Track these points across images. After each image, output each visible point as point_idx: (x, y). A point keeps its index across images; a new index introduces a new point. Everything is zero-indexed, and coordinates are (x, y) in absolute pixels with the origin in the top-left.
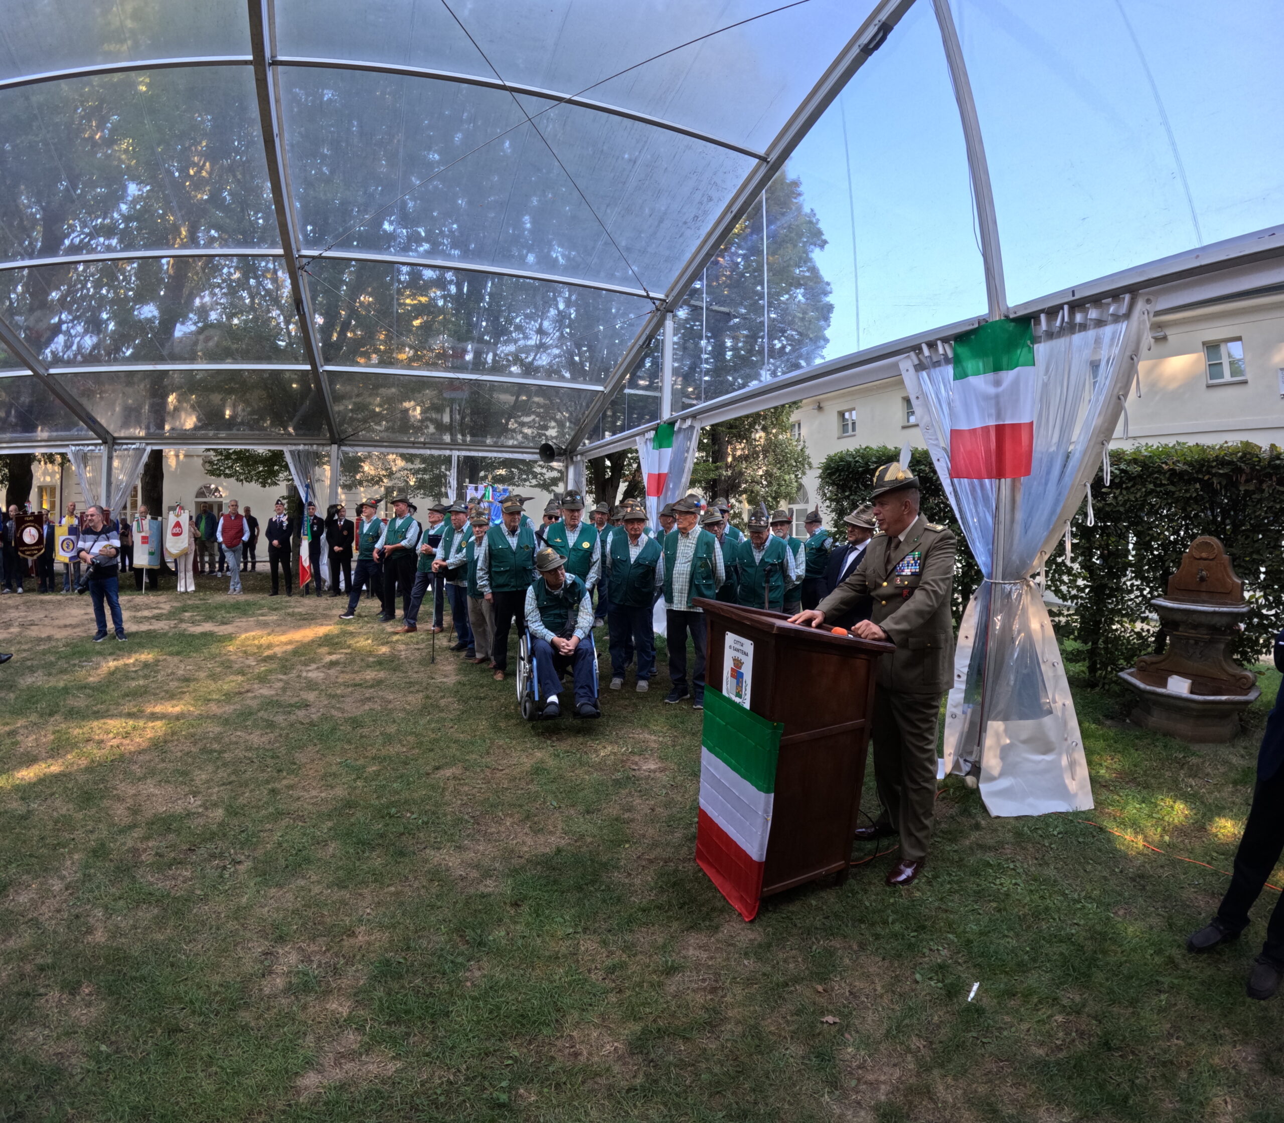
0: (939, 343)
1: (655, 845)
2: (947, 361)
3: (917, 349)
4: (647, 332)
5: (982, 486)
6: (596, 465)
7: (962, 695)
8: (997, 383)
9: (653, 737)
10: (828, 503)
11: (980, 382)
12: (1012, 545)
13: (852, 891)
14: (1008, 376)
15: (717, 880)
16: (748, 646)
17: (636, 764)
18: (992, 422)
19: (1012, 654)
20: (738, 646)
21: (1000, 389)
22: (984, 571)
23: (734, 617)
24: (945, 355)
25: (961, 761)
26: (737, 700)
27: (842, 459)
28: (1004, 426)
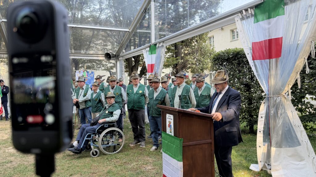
0: (249, 9)
2: (252, 16)
3: (241, 12)
4: (144, 6)
7: (262, 138)
8: (269, 23)
9: (151, 159)
11: (264, 24)
14: (273, 20)
16: (172, 117)
17: (144, 167)
18: (267, 38)
21: (270, 25)
24: (251, 13)
25: (266, 165)
28: (271, 39)
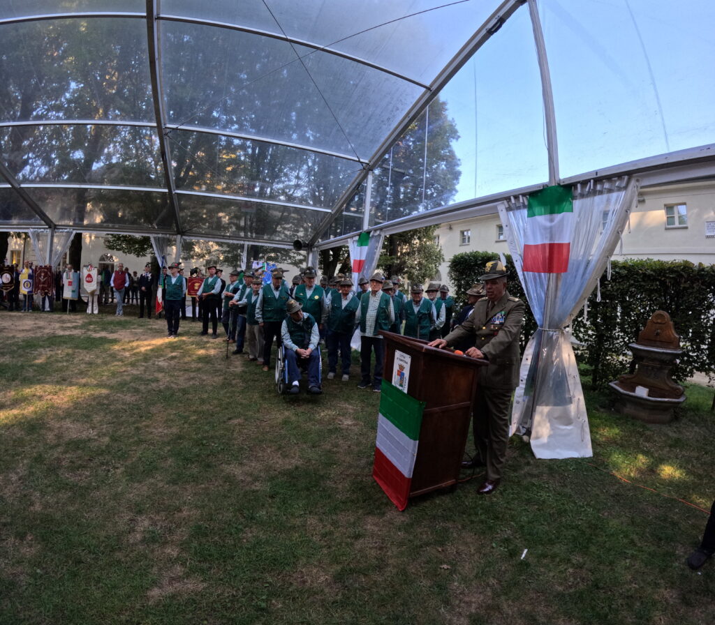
0: (520, 196)
1: (350, 466)
2: (524, 206)
3: (508, 199)
4: (358, 181)
5: (540, 276)
6: (324, 253)
7: (523, 391)
8: (552, 221)
9: (351, 407)
10: (453, 281)
11: (542, 219)
12: (554, 310)
13: (458, 496)
14: (558, 217)
15: (384, 488)
16: (408, 359)
17: (341, 421)
18: (547, 242)
19: (552, 371)
20: (402, 358)
21: (553, 224)
22: (538, 323)
23: (401, 342)
24: (523, 203)
25: (521, 427)
26: (400, 388)
27: (462, 257)
28: (554, 244)
